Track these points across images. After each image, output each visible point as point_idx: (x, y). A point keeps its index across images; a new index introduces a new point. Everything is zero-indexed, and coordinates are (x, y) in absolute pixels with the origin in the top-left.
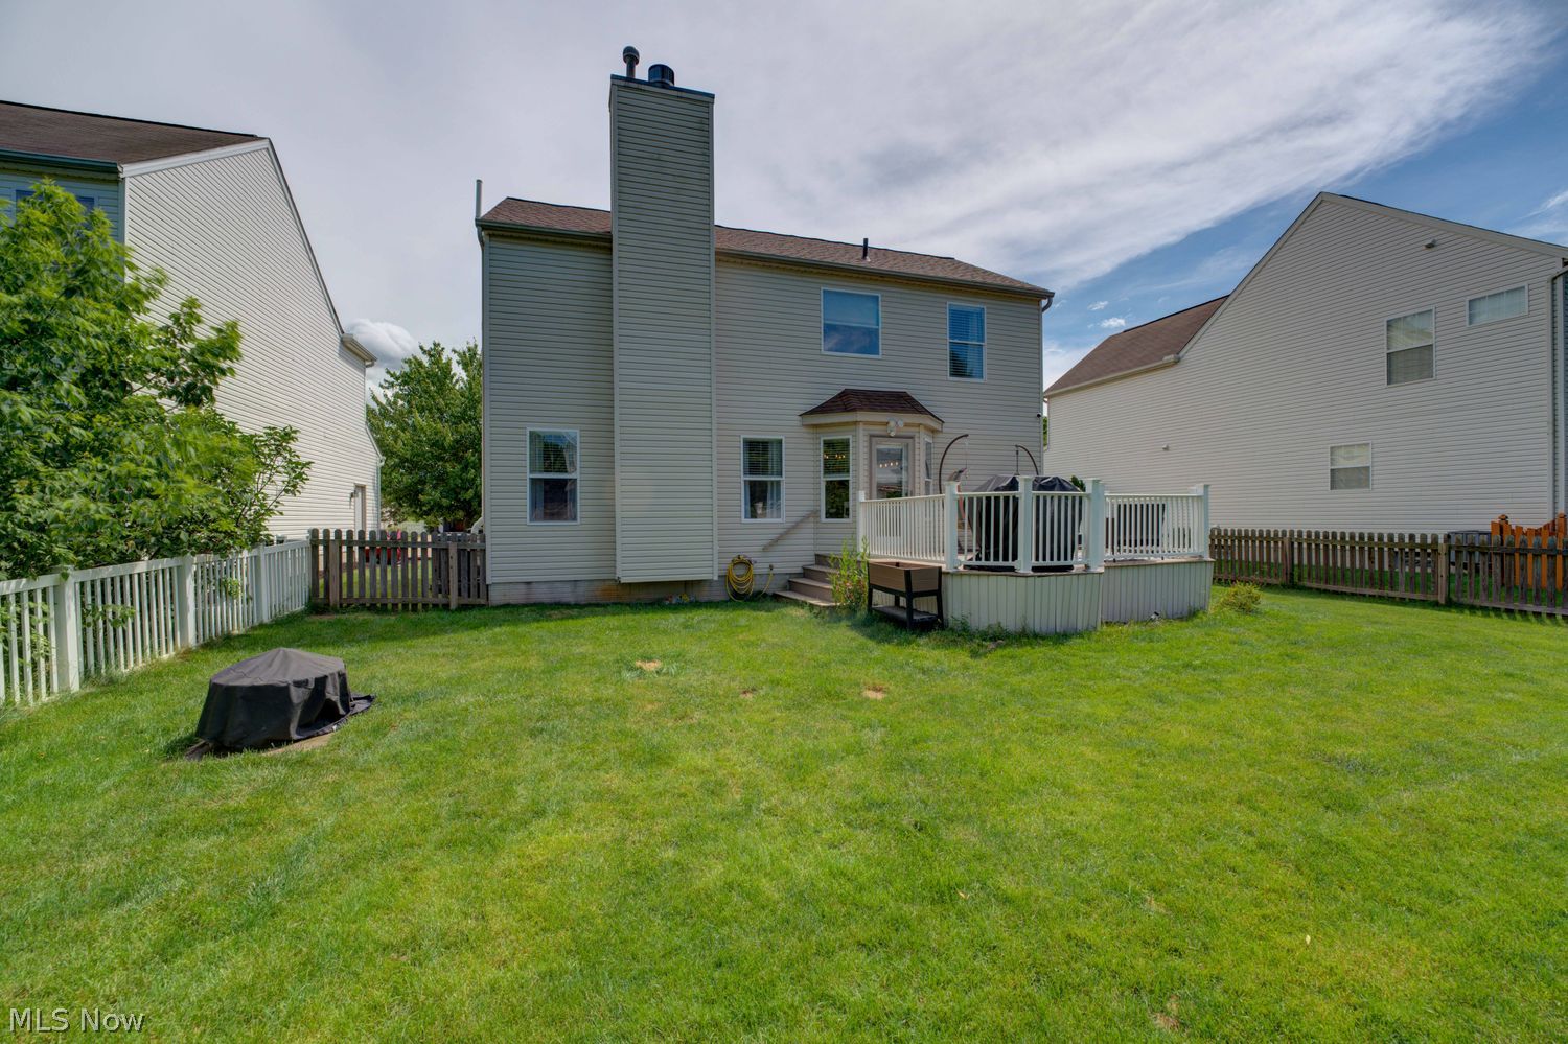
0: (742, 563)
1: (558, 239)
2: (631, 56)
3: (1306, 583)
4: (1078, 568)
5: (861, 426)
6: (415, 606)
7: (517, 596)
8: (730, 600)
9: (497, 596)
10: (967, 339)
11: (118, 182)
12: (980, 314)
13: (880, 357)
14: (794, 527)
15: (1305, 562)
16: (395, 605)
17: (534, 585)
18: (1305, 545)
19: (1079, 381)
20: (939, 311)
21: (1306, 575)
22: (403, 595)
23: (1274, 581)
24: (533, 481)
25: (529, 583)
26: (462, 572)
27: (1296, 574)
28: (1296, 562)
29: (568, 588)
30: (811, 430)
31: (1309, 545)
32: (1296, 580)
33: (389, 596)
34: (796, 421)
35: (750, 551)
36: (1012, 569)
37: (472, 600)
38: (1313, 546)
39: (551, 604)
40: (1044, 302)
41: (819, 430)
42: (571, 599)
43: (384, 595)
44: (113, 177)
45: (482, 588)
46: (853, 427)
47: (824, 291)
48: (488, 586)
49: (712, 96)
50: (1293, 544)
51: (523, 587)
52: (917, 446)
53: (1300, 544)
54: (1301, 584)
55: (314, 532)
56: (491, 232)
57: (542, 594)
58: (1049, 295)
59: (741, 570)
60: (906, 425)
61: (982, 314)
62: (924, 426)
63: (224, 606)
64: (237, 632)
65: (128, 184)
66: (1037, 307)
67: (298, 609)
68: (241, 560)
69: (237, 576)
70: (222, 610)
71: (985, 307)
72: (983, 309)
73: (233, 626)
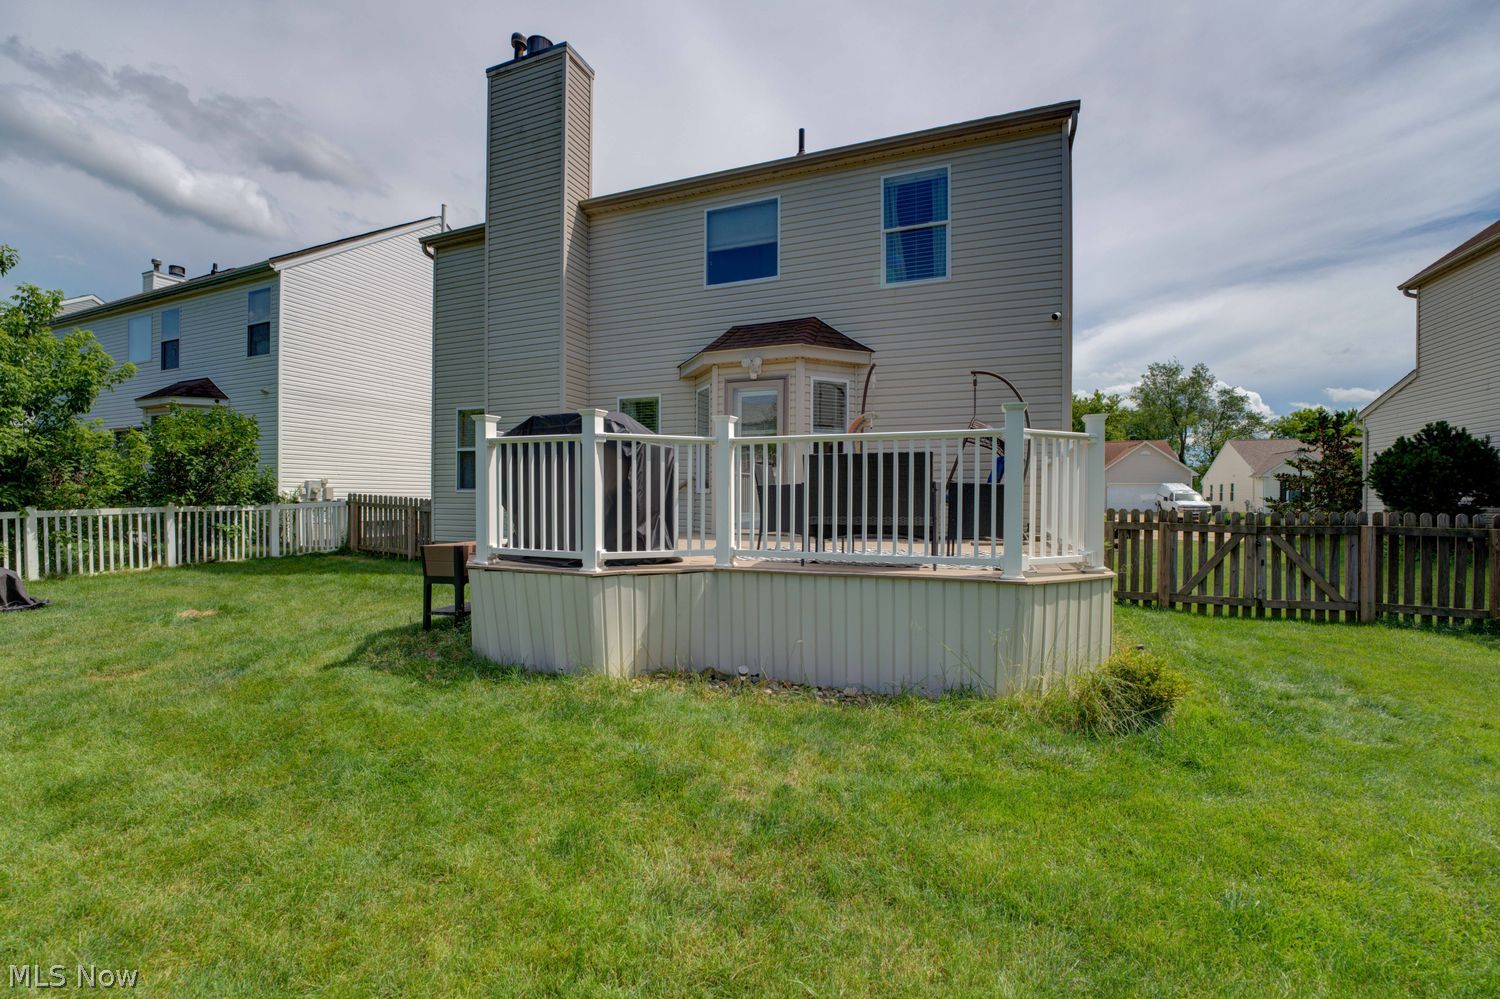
2: (518, 43)
10: (925, 221)
11: (278, 274)
12: (942, 179)
13: (778, 278)
16: (386, 553)
20: (868, 193)
22: (390, 546)
24: (460, 455)
30: (688, 382)
34: (675, 374)
41: (697, 382)
44: (273, 272)
46: (717, 372)
47: (709, 213)
49: (567, 43)
55: (350, 496)
56: (435, 246)
60: (770, 362)
61: (946, 178)
62: (807, 360)
63: (221, 542)
64: (236, 560)
65: (283, 274)
66: (1058, 136)
67: (328, 550)
68: (247, 513)
69: (240, 522)
70: (217, 544)
71: (949, 166)
72: (946, 169)
73: (233, 556)
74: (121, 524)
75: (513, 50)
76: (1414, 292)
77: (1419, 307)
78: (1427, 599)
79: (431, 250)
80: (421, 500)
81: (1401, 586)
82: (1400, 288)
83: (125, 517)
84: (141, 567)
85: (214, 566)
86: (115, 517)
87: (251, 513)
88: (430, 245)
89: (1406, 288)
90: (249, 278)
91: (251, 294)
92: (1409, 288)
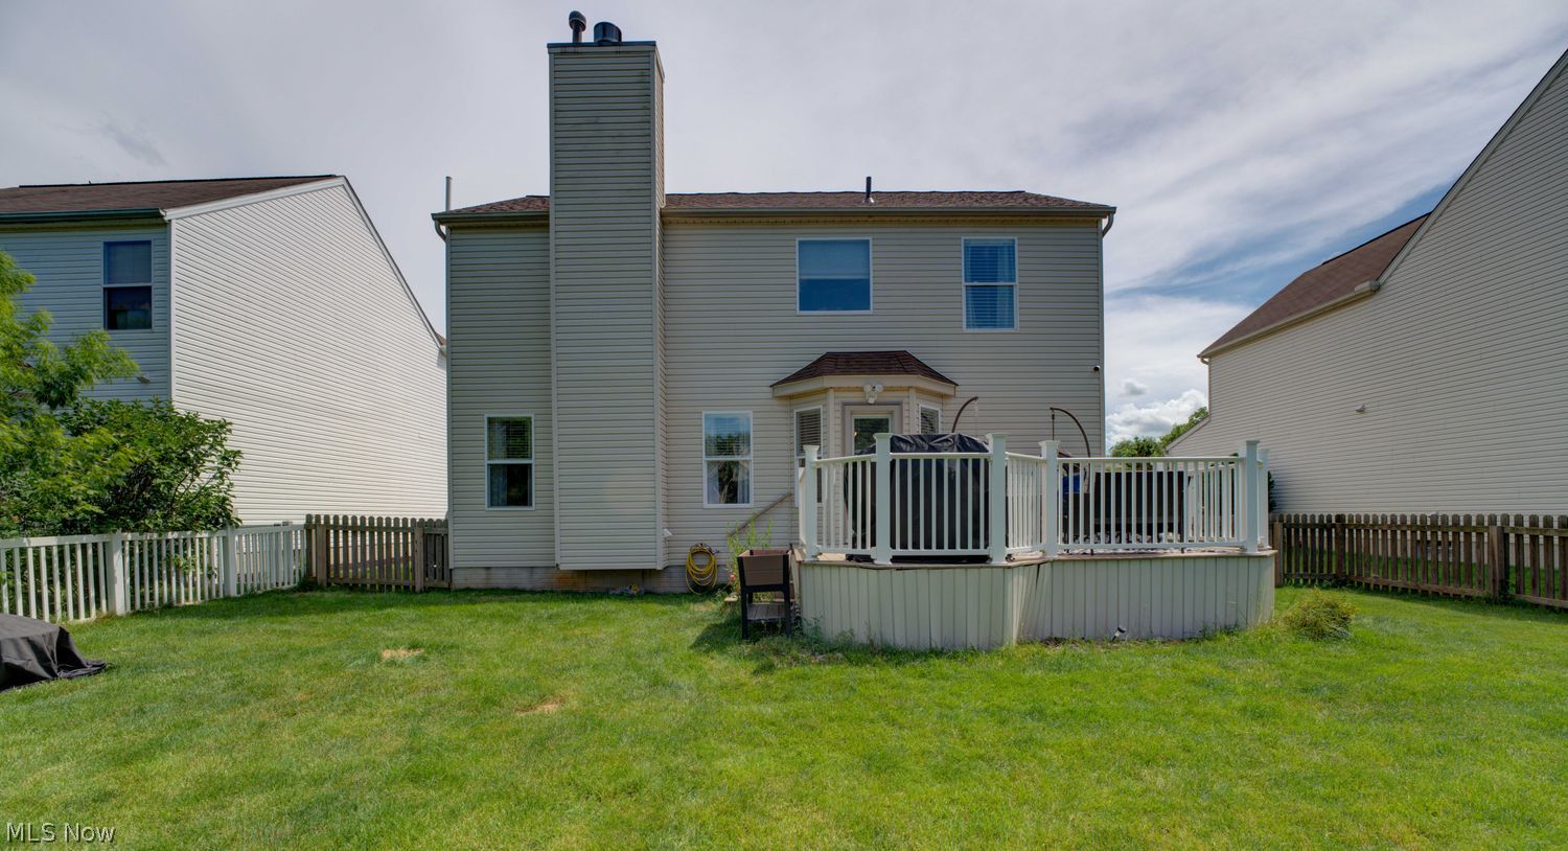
0: (702, 552)
1: (511, 223)
2: (577, 22)
3: (1529, 596)
4: (999, 561)
5: (831, 394)
6: (389, 587)
7: (477, 580)
8: (691, 594)
9: (459, 580)
10: (995, 280)
11: (166, 225)
12: (1011, 248)
13: (870, 312)
14: (763, 513)
15: (1527, 563)
16: (373, 586)
17: (493, 571)
18: (1527, 539)
19: (1248, 332)
20: (951, 249)
21: (1528, 582)
22: (380, 577)
23: (1475, 592)
24: (493, 468)
25: (488, 568)
26: (429, 556)
27: (1512, 580)
28: (1512, 562)
29: (525, 574)
30: (785, 402)
31: (1534, 539)
32: (1512, 591)
33: (368, 577)
34: (767, 392)
35: (712, 540)
36: (868, 559)
37: (436, 583)
38: (1541, 540)
39: (486, 590)
40: (1105, 222)
41: (793, 401)
42: (528, 586)
43: (364, 576)
44: (159, 221)
45: (445, 572)
46: (823, 396)
47: (801, 243)
48: (451, 570)
49: (653, 44)
50: (1506, 536)
51: (483, 572)
52: (905, 414)
53: (1519, 537)
54: (1522, 597)
55: (309, 517)
56: (450, 225)
57: (500, 580)
58: (1110, 212)
59: (702, 560)
60: (886, 389)
61: (1013, 247)
62: (920, 391)
63: (174, 579)
64: (191, 602)
65: (174, 225)
66: (1095, 230)
67: (286, 586)
68: (201, 540)
69: (193, 553)
70: (169, 582)
71: (1016, 238)
72: (1014, 240)
73: (187, 598)
74: (56, 559)
75: (571, 31)
76: (1206, 360)
77: (1210, 371)
78: (1305, 569)
79: (443, 228)
80: (413, 520)
81: (1293, 561)
82: (1198, 356)
83: (61, 548)
84: (83, 619)
85: (169, 608)
86: (49, 549)
87: (205, 541)
88: (442, 223)
89: (1202, 356)
90: (106, 223)
91: (108, 245)
92: (1204, 357)
